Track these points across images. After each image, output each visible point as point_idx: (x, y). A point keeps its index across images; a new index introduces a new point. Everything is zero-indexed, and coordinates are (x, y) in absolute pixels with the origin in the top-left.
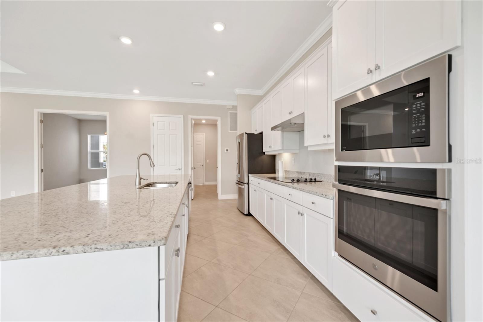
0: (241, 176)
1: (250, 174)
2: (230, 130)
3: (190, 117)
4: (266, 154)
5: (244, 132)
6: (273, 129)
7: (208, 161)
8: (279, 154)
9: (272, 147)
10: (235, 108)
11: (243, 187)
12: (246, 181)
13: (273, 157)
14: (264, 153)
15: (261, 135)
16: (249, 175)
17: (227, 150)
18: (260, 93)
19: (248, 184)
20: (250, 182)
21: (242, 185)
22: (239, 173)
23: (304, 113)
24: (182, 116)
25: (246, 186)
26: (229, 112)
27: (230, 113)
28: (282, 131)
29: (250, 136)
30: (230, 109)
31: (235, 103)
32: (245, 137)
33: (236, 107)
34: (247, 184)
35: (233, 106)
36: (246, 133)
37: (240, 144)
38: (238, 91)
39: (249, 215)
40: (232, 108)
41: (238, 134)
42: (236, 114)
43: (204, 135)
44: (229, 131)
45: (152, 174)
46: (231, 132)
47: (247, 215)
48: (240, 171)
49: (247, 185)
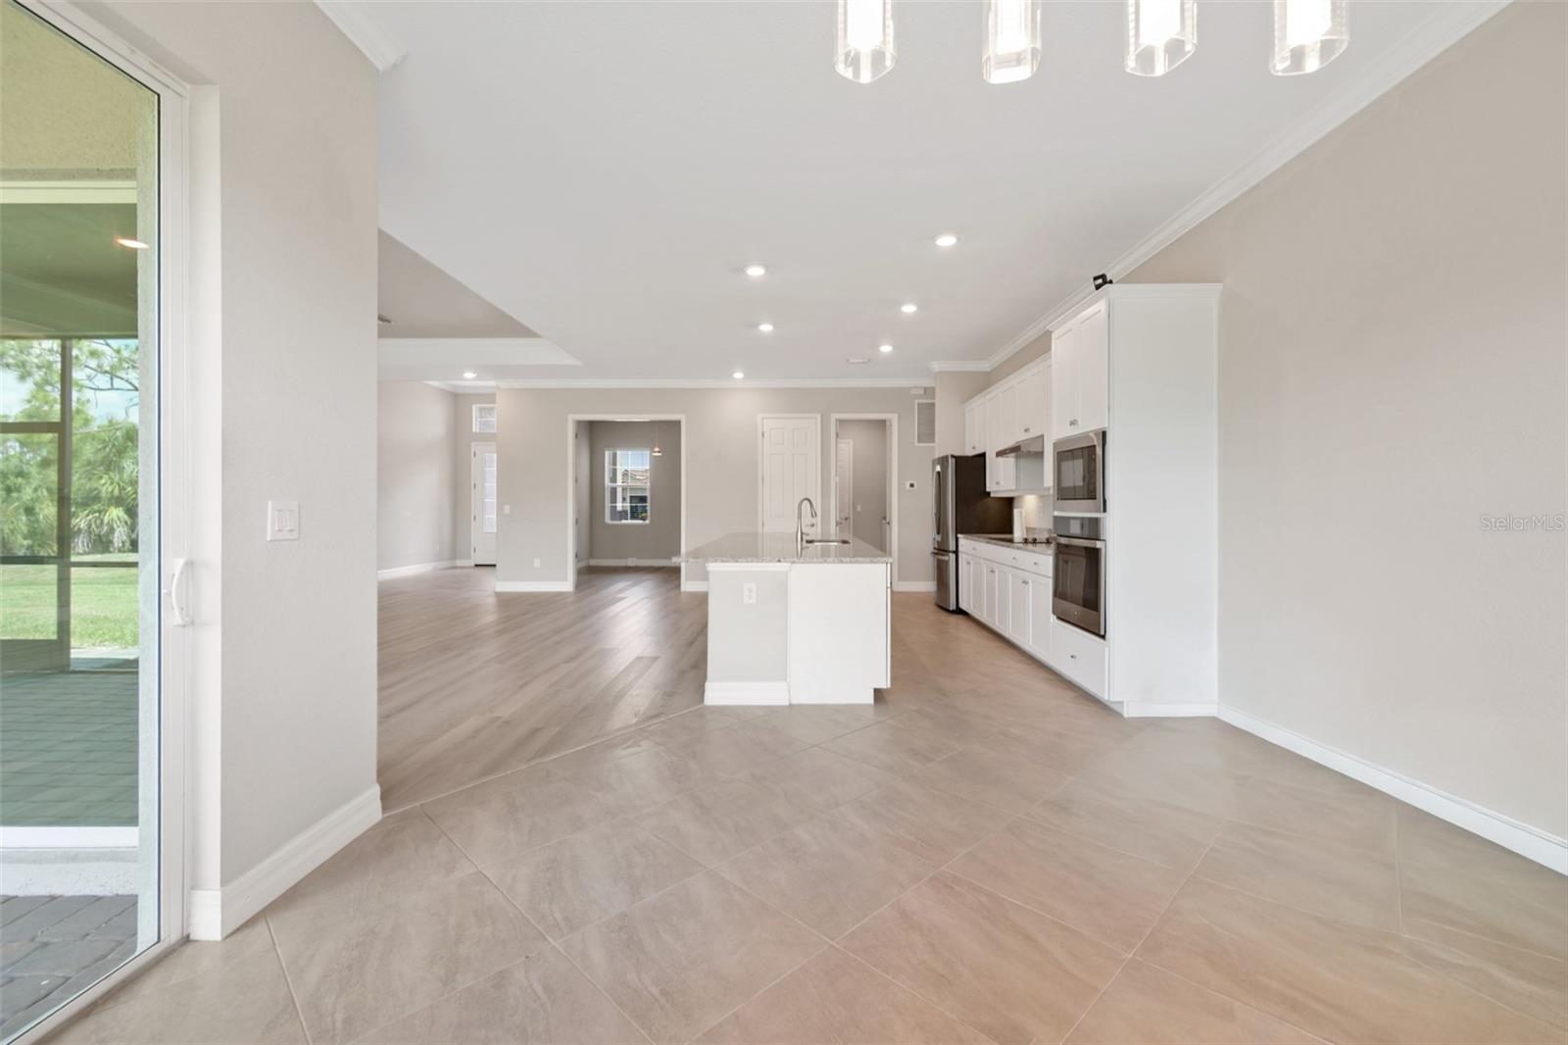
0: (943, 535)
1: (962, 533)
2: (919, 441)
3: (835, 416)
4: (992, 495)
5: (949, 452)
6: (1000, 454)
7: (859, 508)
8: (1019, 497)
9: (1002, 483)
10: (929, 391)
11: (947, 558)
12: (952, 547)
13: (1009, 503)
14: (989, 493)
15: (982, 458)
16: (959, 536)
17: (912, 485)
18: (985, 366)
19: (956, 552)
20: (960, 548)
21: (943, 555)
22: (938, 533)
23: (1043, 436)
24: (819, 417)
25: (952, 556)
26: (917, 401)
27: (919, 404)
28: (1017, 457)
29: (961, 462)
30: (920, 396)
31: (927, 383)
32: (951, 462)
33: (933, 389)
34: (954, 552)
35: (925, 389)
36: (953, 456)
37: (940, 478)
38: (936, 366)
39: (959, 611)
40: (923, 392)
41: (937, 456)
42: (933, 405)
43: (851, 444)
44: (916, 444)
45: (760, 530)
46: (921, 445)
47: (953, 612)
48: (940, 527)
49: (954, 555)
